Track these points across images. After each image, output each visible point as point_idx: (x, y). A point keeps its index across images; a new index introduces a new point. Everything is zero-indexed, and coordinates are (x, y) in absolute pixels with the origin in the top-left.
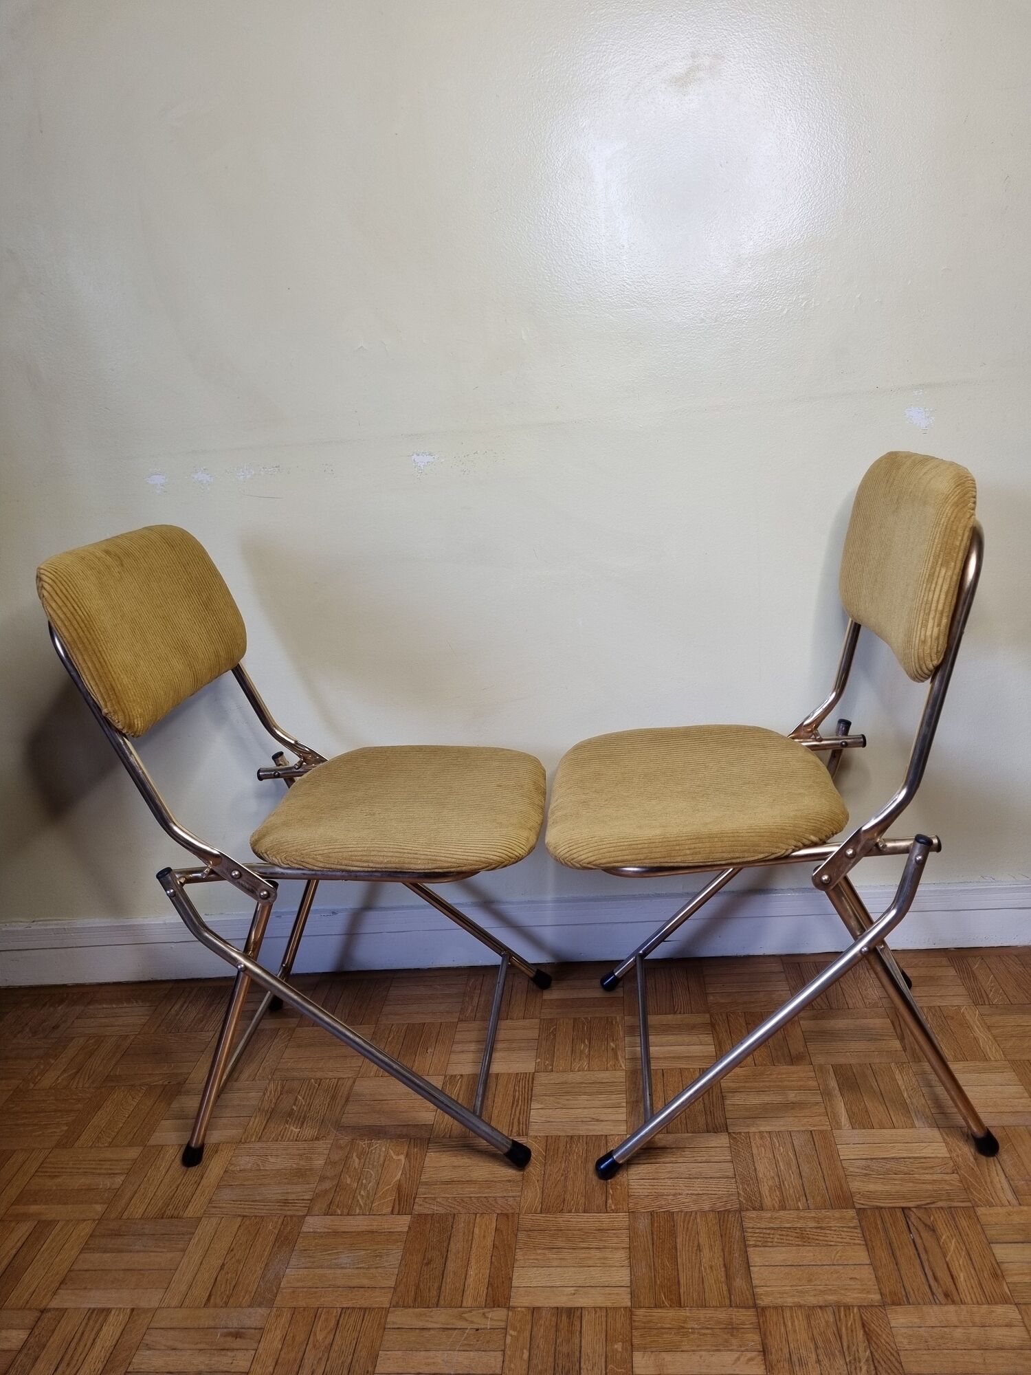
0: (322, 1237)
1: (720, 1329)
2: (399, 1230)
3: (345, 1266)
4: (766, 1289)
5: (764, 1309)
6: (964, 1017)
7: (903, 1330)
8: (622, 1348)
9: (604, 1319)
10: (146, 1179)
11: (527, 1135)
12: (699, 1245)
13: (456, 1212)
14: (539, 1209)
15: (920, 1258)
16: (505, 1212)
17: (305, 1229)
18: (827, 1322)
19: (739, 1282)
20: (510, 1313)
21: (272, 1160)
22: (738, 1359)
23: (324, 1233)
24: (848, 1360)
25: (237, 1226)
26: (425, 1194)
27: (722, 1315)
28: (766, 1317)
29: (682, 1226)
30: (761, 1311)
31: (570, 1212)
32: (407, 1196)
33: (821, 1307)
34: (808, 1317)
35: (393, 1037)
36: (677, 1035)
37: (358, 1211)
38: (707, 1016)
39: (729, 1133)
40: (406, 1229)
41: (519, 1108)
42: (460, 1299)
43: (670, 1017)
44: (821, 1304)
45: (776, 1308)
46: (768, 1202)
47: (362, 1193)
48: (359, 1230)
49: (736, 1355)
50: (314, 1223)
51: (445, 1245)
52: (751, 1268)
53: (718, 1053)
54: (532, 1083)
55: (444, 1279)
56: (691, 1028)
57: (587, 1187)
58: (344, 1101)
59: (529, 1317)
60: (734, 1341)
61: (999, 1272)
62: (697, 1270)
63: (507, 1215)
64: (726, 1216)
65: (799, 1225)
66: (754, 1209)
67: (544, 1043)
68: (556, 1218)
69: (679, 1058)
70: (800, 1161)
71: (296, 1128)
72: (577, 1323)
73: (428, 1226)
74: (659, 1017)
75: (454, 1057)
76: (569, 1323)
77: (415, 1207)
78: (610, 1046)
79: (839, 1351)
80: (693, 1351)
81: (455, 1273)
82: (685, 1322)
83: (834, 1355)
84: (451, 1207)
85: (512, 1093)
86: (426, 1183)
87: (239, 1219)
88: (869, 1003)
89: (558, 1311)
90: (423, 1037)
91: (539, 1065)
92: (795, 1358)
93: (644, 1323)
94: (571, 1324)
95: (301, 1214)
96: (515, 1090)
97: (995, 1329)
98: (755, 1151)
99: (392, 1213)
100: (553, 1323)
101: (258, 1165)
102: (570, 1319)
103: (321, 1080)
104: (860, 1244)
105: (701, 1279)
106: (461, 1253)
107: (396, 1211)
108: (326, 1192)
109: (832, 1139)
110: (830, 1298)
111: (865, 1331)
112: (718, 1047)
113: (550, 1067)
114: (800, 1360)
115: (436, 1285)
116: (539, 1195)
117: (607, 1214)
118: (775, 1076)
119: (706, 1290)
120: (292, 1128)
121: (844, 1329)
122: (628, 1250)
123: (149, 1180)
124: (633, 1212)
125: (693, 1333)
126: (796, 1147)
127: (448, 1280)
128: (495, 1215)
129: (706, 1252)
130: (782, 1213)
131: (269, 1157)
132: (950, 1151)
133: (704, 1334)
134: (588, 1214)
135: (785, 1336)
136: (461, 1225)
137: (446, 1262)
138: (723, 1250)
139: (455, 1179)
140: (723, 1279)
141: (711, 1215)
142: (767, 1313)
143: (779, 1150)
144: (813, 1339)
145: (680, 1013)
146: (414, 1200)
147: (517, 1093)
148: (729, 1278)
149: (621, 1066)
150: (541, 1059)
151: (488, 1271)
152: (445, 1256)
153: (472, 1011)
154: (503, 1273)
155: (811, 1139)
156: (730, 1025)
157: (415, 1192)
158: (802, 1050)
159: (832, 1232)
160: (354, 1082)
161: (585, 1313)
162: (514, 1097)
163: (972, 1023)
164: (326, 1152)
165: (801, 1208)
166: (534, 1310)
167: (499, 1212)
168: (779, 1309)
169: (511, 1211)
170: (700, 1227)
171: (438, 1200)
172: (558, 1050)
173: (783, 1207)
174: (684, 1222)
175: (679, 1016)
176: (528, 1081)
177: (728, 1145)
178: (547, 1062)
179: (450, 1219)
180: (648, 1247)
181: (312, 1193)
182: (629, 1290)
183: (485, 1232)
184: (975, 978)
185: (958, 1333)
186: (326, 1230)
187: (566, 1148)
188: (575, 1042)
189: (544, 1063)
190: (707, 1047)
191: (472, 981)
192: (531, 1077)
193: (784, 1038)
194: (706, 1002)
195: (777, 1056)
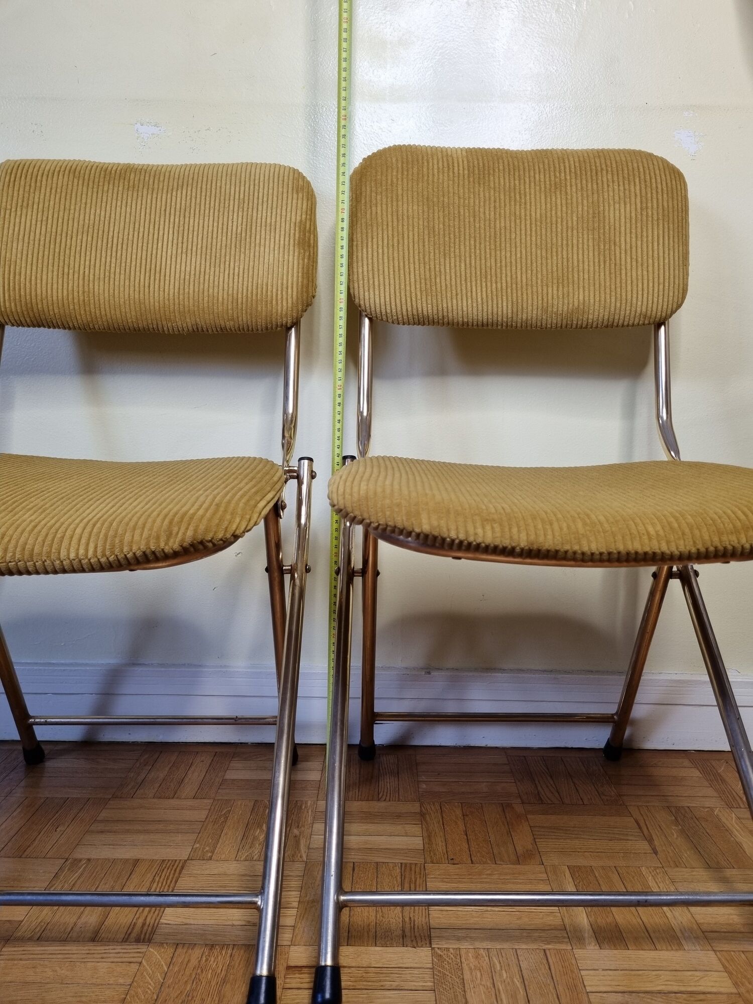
6: (720, 820)
36: (377, 823)
38: (417, 804)
39: (433, 949)
43: (373, 803)
53: (427, 846)
54: (180, 873)
56: (397, 817)
67: (209, 826)
70: (530, 992)
74: (359, 803)
78: (293, 833)
88: (607, 800)
90: (58, 813)
91: (195, 851)
96: (153, 881)
98: (467, 976)
109: (574, 962)
112: (426, 840)
113: (210, 854)
118: (496, 877)
126: (524, 972)
132: (736, 984)
143: (501, 975)
145: (385, 800)
149: (301, 857)
150: (200, 845)
153: (134, 787)
155: (545, 961)
156: (444, 815)
158: (530, 847)
163: (729, 825)
172: (226, 834)
175: (383, 804)
176: (177, 870)
177: (430, 966)
178: (207, 848)
184: (723, 781)
187: (200, 961)
188: (249, 826)
189: (204, 848)
190: (413, 838)
191: (146, 756)
192: (180, 865)
193: (508, 832)
194: (417, 790)
195: (500, 853)
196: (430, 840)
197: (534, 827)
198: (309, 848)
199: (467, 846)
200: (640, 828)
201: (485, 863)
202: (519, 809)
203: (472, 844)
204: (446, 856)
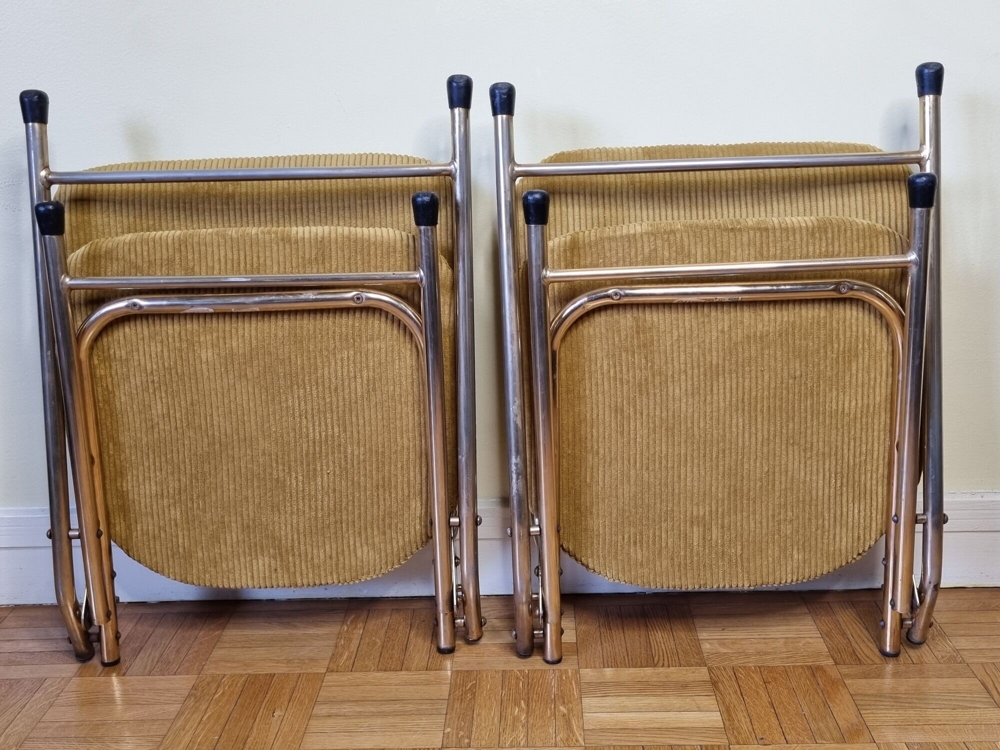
35: (223, 694)
36: (660, 695)
38: (704, 670)
43: (649, 671)
53: (727, 723)
56: (683, 687)
67: (457, 705)
69: (667, 729)
74: (632, 670)
78: (559, 711)
88: (943, 657)
90: (270, 693)
91: (448, 738)
112: (725, 716)
113: (467, 741)
145: (663, 666)
149: (577, 741)
150: (453, 729)
153: (349, 658)
156: (741, 684)
158: (855, 721)
172: (479, 715)
175: (661, 670)
178: (462, 733)
188: (504, 704)
189: (457, 734)
190: (708, 714)
193: (825, 704)
194: (700, 652)
195: (819, 729)
196: (730, 715)
197: (856, 695)
198: (584, 730)
199: (777, 722)
200: (989, 692)
201: (803, 742)
202: (834, 673)
203: (782, 718)
204: (753, 735)
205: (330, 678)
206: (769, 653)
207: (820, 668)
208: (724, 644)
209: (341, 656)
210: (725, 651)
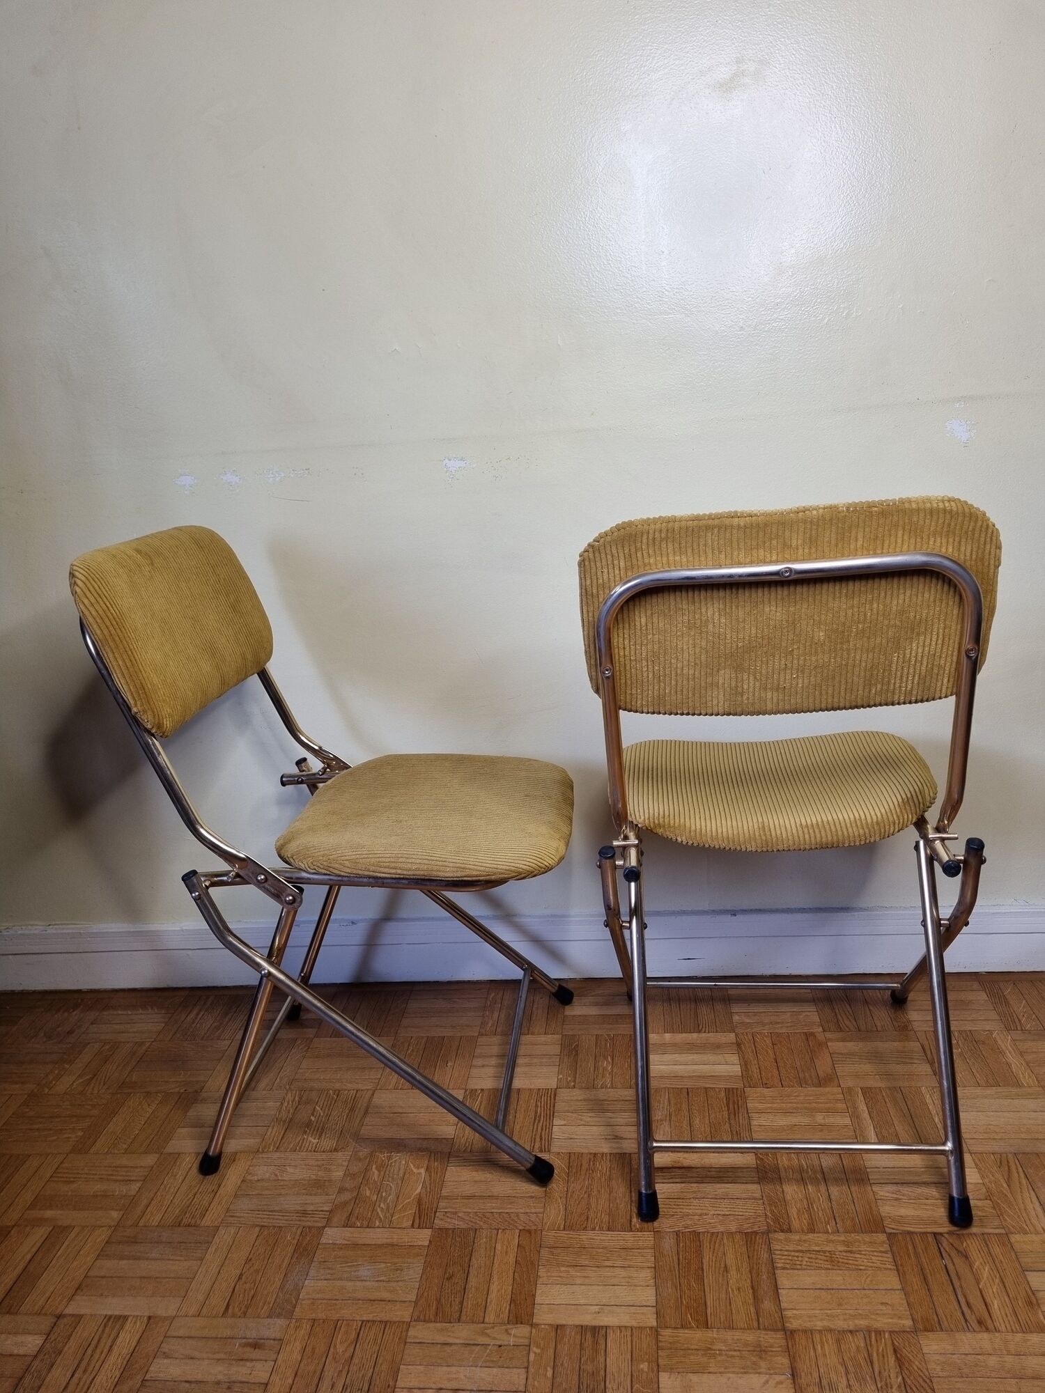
0: (341, 1248)
1: (748, 1351)
2: (420, 1243)
3: (365, 1278)
4: (795, 1312)
5: (793, 1332)
6: (996, 1042)
7: (937, 1357)
8: (648, 1369)
9: (629, 1339)
10: (162, 1187)
11: (549, 1151)
12: (726, 1266)
13: (477, 1227)
14: (562, 1226)
15: (952, 1284)
16: (528, 1228)
17: (323, 1240)
18: (858, 1348)
19: (767, 1305)
20: (534, 1331)
21: (290, 1170)
22: (767, 1382)
23: (344, 1245)
24: (879, 1386)
25: (256, 1236)
26: (445, 1208)
27: (750, 1337)
28: (795, 1341)
29: (708, 1247)
30: (790, 1334)
31: (594, 1229)
32: (427, 1210)
33: (851, 1332)
34: (838, 1341)
35: (412, 1049)
36: (701, 1053)
37: (377, 1224)
38: (733, 1035)
40: (426, 1243)
41: (541, 1124)
42: (482, 1315)
43: (695, 1035)
44: (851, 1328)
45: (805, 1331)
46: (796, 1224)
47: (382, 1205)
48: (380, 1243)
49: (764, 1378)
50: (333, 1235)
51: (467, 1259)
52: (779, 1290)
53: (744, 1073)
54: (555, 1100)
55: (466, 1293)
56: (717, 1047)
57: (611, 1205)
58: (363, 1113)
59: (553, 1334)
60: (763, 1364)
61: (1034, 1301)
62: (724, 1292)
63: (529, 1231)
64: (753, 1237)
65: (828, 1249)
66: (782, 1231)
67: (566, 1060)
68: (579, 1235)
69: (704, 1077)
70: (829, 1183)
71: (315, 1139)
72: (602, 1341)
73: (449, 1240)
74: (684, 1035)
75: (474, 1072)
76: (593, 1342)
77: (435, 1221)
79: (871, 1377)
80: (720, 1373)
81: (477, 1289)
82: (712, 1343)
83: (864, 1380)
84: (472, 1222)
85: (533, 1108)
86: (447, 1198)
87: (257, 1229)
88: (898, 1027)
89: (582, 1329)
90: (443, 1050)
91: (560, 1081)
92: (825, 1383)
93: (670, 1343)
94: (596, 1343)
95: (320, 1225)
96: (537, 1106)
97: (1030, 1358)
98: (783, 1173)
99: (413, 1226)
100: (578, 1342)
101: (276, 1175)
102: (594, 1337)
103: (339, 1091)
104: (891, 1269)
105: (728, 1301)
106: (483, 1269)
107: (416, 1225)
108: (346, 1203)
109: (860, 1162)
110: (861, 1322)
111: (897, 1357)
112: (744, 1068)
113: (572, 1084)
114: (830, 1384)
115: (458, 1300)
116: (562, 1212)
117: (632, 1233)
118: (803, 1098)
119: (734, 1311)
120: (310, 1138)
121: (875, 1355)
122: (653, 1270)
123: (165, 1187)
124: (657, 1231)
125: (720, 1355)
126: (824, 1170)
127: (470, 1296)
128: (517, 1231)
129: (733, 1272)
130: (811, 1236)
131: (287, 1167)
133: (732, 1356)
134: (612, 1233)
135: (814, 1360)
136: (482, 1241)
137: (467, 1277)
138: (751, 1272)
139: (477, 1194)
140: (751, 1301)
141: (738, 1237)
142: (796, 1337)
143: (808, 1173)
144: (844, 1364)
145: (705, 1032)
146: (435, 1212)
147: (539, 1109)
148: (757, 1299)
150: (563, 1076)
151: (511, 1288)
152: (466, 1272)
153: (492, 1025)
154: (526, 1289)
155: (839, 1162)
156: (756, 1045)
157: (435, 1205)
158: (830, 1072)
159: (862, 1256)
160: (373, 1094)
161: (610, 1332)
162: (536, 1112)
163: (1003, 1048)
164: (345, 1164)
165: (830, 1231)
166: (558, 1328)
167: (521, 1228)
168: (809, 1332)
169: (533, 1228)
170: (726, 1248)
171: (460, 1215)
172: (581, 1066)
173: (812, 1230)
174: (710, 1243)
175: (704, 1035)
176: (550, 1097)
177: (754, 1166)
178: (569, 1079)
179: (472, 1233)
180: (674, 1267)
181: (330, 1205)
182: (654, 1309)
183: (507, 1248)
184: (1007, 1003)
185: (993, 1361)
186: (346, 1242)
187: (589, 1165)
188: (597, 1059)
189: (567, 1079)
190: (732, 1066)
191: (493, 995)
192: (553, 1093)
193: (812, 1059)
194: (731, 1021)
195: (804, 1078)
196: (747, 1067)
197: (833, 1054)
199: (777, 1073)
200: (925, 1052)
201: (793, 1086)
202: (821, 1037)
203: (781, 1069)
204: (760, 1081)
205: (482, 1040)
206: (778, 1023)
207: (812, 1034)
208: (749, 1016)
209: (487, 1024)
210: (748, 1021)
